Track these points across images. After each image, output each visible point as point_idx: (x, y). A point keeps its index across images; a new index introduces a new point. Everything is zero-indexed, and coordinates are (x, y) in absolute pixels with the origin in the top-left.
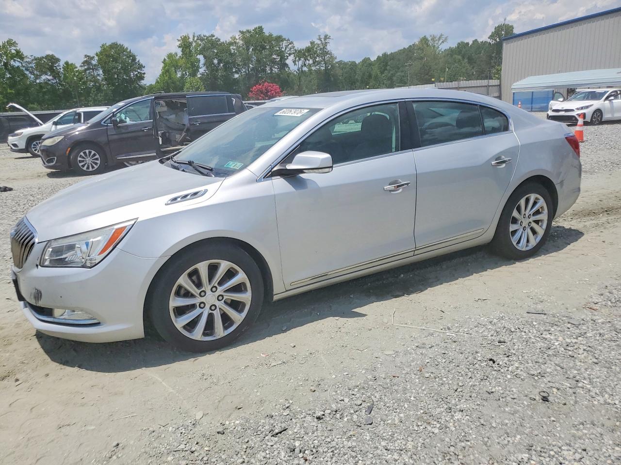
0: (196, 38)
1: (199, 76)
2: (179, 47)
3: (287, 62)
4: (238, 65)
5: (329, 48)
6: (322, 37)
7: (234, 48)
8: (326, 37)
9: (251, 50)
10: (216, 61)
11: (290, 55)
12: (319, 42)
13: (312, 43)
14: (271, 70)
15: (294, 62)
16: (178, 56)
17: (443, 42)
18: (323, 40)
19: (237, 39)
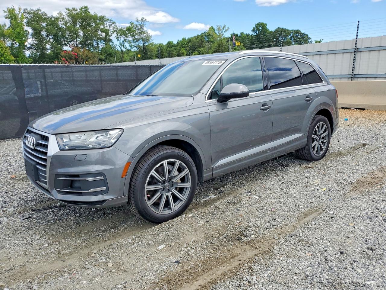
0: (22, 11)
1: (28, 46)
2: (6, 18)
3: (111, 38)
4: (67, 38)
5: (145, 29)
6: (140, 19)
7: (62, 23)
8: (142, 19)
9: (78, 26)
10: (44, 33)
11: (113, 33)
12: (137, 23)
13: (132, 24)
14: (98, 44)
15: (117, 38)
16: (7, 27)
17: (226, 31)
18: (140, 22)
19: (64, 15)
